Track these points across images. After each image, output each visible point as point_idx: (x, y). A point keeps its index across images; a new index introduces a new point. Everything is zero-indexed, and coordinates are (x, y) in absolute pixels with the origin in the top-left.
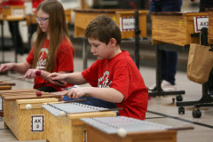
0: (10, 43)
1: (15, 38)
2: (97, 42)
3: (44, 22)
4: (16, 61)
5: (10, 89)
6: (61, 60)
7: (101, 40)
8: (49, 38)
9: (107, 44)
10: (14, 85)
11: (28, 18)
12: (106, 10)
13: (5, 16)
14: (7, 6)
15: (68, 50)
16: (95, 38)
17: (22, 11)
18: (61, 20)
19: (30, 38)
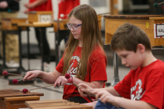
0: (36, 50)
1: (41, 45)
2: (124, 52)
3: (76, 29)
4: (43, 70)
5: (38, 99)
6: (93, 69)
7: (129, 49)
8: (80, 45)
9: (135, 51)
10: (42, 95)
11: (55, 24)
12: (139, 16)
13: (31, 23)
14: (34, 12)
15: (101, 58)
16: (121, 49)
17: (49, 17)
18: (94, 26)
19: (57, 45)
